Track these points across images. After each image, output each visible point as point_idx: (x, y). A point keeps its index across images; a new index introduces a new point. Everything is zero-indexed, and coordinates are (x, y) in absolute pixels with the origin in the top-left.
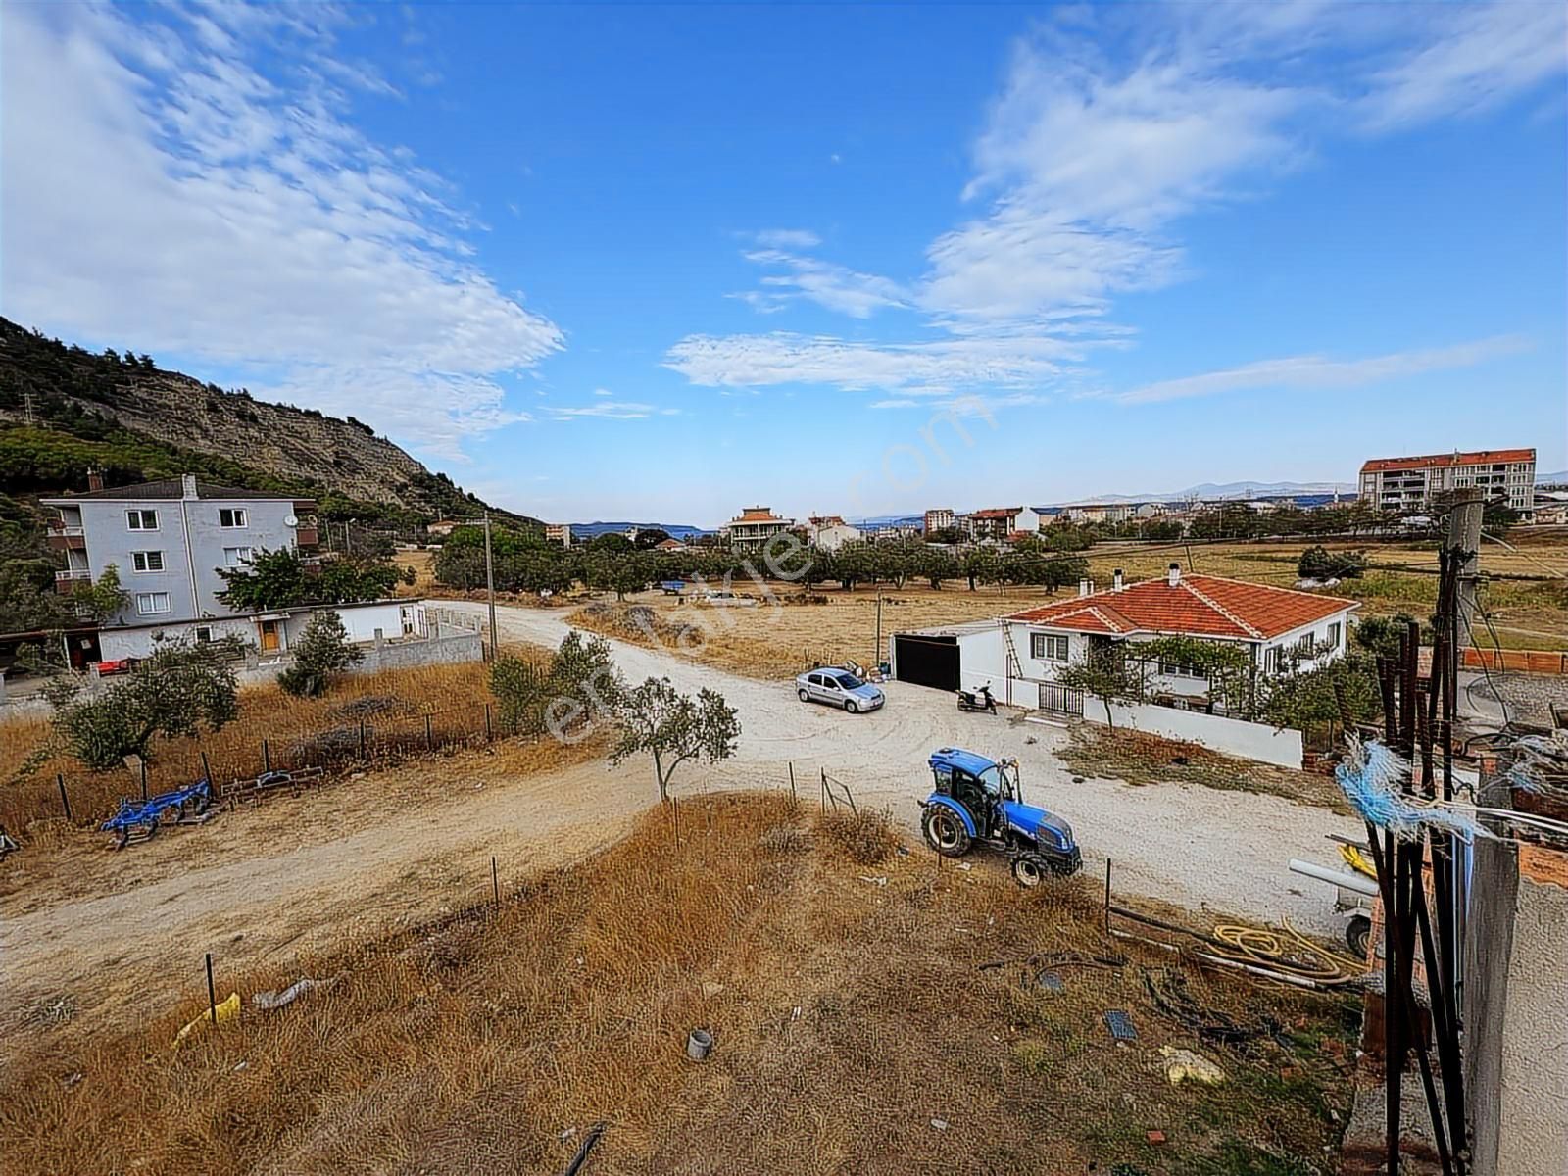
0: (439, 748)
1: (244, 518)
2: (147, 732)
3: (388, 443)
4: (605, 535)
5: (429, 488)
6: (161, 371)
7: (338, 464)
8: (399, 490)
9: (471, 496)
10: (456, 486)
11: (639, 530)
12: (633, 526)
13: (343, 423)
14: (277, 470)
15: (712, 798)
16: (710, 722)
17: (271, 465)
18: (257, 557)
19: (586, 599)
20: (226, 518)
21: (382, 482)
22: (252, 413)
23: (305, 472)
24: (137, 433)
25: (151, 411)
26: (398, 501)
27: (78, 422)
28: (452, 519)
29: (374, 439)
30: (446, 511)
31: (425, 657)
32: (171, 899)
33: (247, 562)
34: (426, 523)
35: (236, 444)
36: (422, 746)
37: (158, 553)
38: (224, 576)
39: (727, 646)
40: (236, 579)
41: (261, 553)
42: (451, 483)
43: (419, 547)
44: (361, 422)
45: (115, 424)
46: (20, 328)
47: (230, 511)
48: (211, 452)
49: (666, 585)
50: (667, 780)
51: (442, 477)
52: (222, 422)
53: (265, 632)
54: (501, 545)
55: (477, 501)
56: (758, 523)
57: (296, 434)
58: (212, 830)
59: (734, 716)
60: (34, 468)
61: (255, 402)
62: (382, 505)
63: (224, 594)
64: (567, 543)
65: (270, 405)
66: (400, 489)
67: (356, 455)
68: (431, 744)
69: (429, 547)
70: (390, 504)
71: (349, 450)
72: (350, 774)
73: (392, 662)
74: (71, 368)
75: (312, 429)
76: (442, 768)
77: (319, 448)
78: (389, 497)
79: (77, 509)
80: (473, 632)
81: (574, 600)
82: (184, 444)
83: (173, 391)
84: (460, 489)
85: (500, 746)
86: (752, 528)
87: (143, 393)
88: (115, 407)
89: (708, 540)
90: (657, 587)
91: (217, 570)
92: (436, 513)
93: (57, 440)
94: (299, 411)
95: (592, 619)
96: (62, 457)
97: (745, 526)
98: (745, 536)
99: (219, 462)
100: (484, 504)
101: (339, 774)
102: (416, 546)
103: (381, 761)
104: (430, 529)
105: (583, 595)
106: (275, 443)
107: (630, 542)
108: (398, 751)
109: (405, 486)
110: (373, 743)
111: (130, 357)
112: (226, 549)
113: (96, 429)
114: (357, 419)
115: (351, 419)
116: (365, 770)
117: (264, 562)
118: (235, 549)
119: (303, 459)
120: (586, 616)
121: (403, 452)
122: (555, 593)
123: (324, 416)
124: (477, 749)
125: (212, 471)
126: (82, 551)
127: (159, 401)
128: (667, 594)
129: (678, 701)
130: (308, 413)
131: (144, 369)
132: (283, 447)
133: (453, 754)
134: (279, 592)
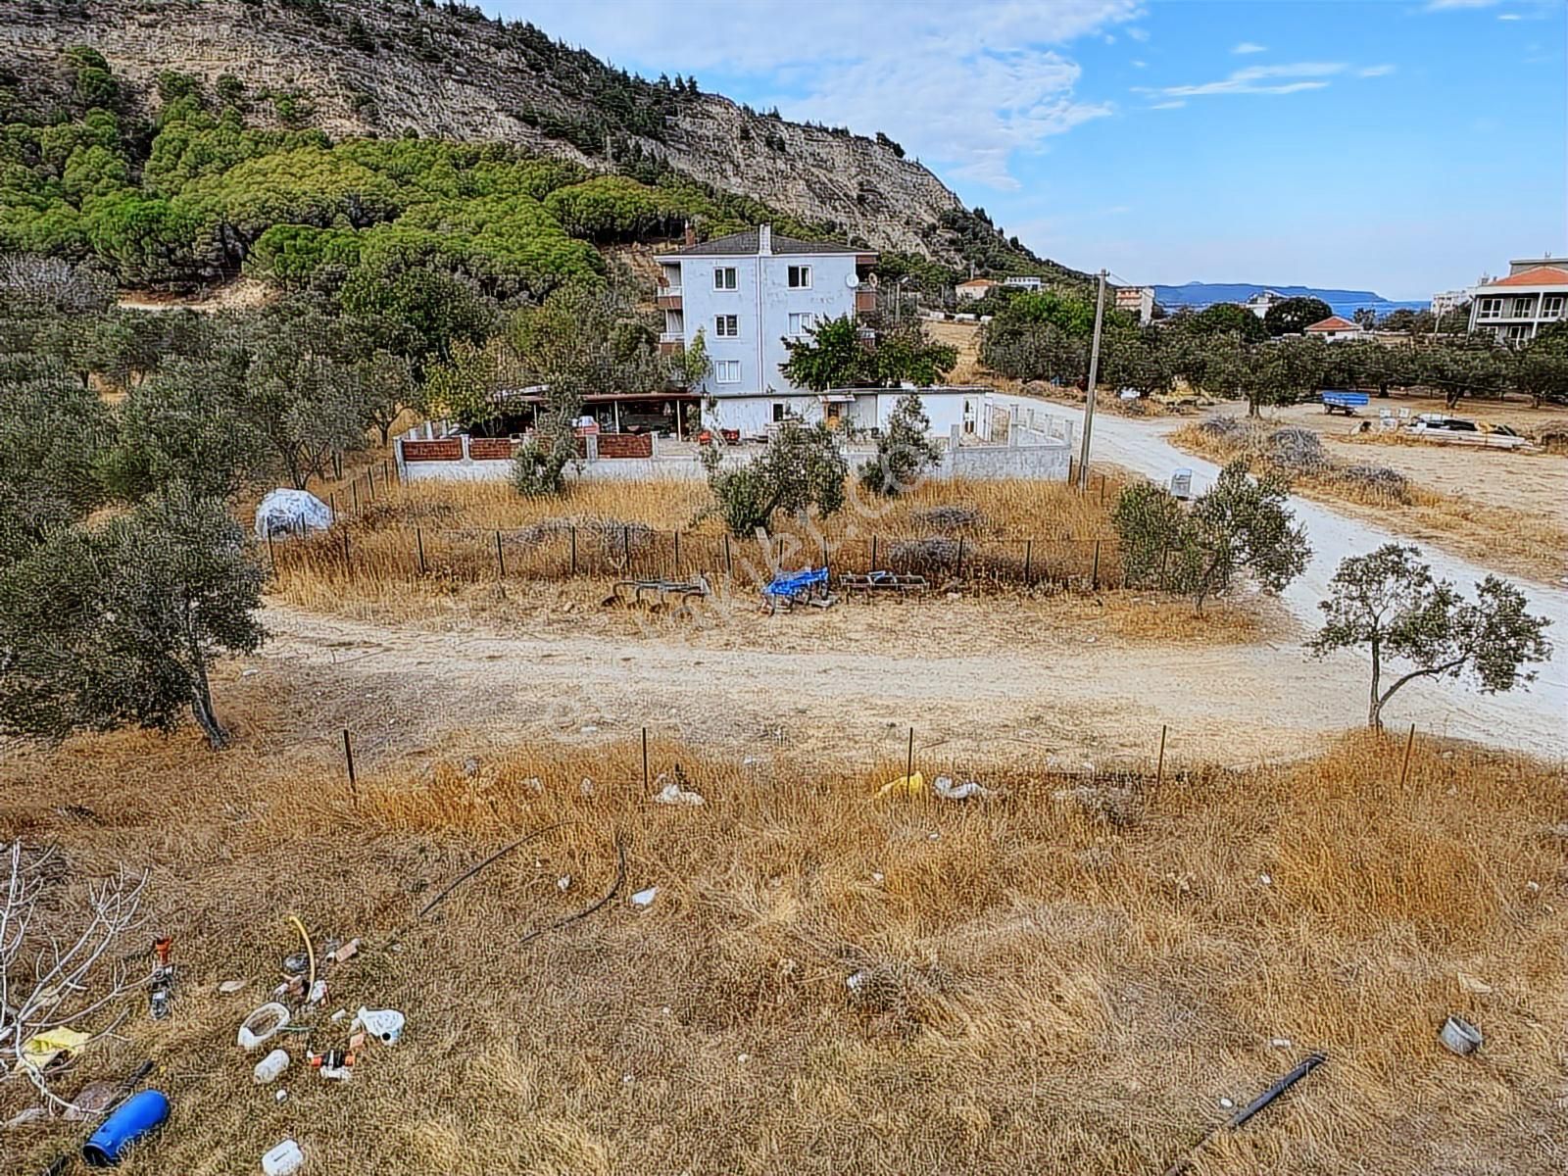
0: (1037, 583)
1: (809, 277)
2: (770, 508)
3: (919, 167)
4: (1216, 307)
5: (962, 230)
6: (703, 94)
7: (861, 200)
8: (925, 235)
9: (1014, 241)
10: (996, 228)
11: (1272, 299)
12: (1261, 290)
13: (870, 142)
14: (800, 211)
15: (1454, 745)
16: (1492, 629)
17: (794, 206)
18: (820, 326)
19: (1192, 409)
20: (795, 277)
21: (907, 223)
22: (781, 139)
23: (826, 214)
24: (682, 174)
25: (693, 144)
26: (923, 250)
27: (639, 165)
28: (985, 275)
29: (904, 163)
30: (979, 265)
31: (1001, 468)
32: (825, 671)
33: (809, 331)
34: (955, 281)
35: (764, 180)
36: (1018, 576)
37: (735, 317)
38: (789, 346)
39: (1465, 516)
40: (800, 352)
41: (822, 321)
42: (990, 223)
43: (947, 317)
44: (891, 140)
45: (665, 164)
46: (598, 62)
47: (797, 269)
48: (740, 192)
49: (1332, 398)
50: (1386, 696)
51: (980, 213)
52: (753, 154)
53: (829, 415)
54: (1069, 319)
55: (1023, 249)
56: (1542, 290)
57: (820, 162)
58: (836, 618)
59: (1543, 631)
60: (614, 220)
61: (784, 123)
62: (904, 256)
63: (785, 366)
64: (1146, 317)
65: (799, 125)
66: (927, 233)
67: (882, 187)
68: (1028, 577)
69: (958, 316)
70: (914, 255)
71: (874, 179)
72: (946, 591)
73: (965, 469)
74: (633, 100)
75: (838, 154)
76: (1041, 610)
77: (842, 179)
78: (913, 245)
79: (677, 266)
80: (1061, 443)
81: (1173, 409)
82: (718, 184)
83: (712, 118)
84: (1001, 232)
85: (1108, 596)
86: (1524, 301)
87: (686, 124)
88: (664, 143)
89: (1406, 320)
90: (1311, 399)
91: (783, 339)
92: (967, 268)
93: (629, 187)
94: (826, 130)
95: (1213, 441)
96: (632, 207)
97: (1506, 296)
98: (1506, 314)
99: (749, 204)
100: (1029, 253)
101: (938, 590)
102: (942, 316)
103: (978, 583)
104: (960, 290)
105: (1185, 402)
106: (800, 176)
107: (1256, 319)
108: (994, 577)
109: (933, 228)
110: (970, 561)
111: (679, 81)
112: (790, 315)
113: (651, 173)
114: (887, 136)
115: (881, 136)
116: (962, 590)
117: (825, 332)
118: (798, 315)
119: (826, 196)
120: (1203, 436)
121: (936, 179)
122: (1144, 395)
123: (852, 135)
124: (1084, 595)
125: (742, 216)
126: (680, 312)
127: (700, 132)
128: (1329, 413)
129: (1428, 588)
130: (836, 133)
131: (689, 93)
132: (807, 181)
133: (1052, 595)
134: (835, 369)
